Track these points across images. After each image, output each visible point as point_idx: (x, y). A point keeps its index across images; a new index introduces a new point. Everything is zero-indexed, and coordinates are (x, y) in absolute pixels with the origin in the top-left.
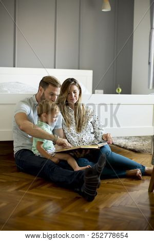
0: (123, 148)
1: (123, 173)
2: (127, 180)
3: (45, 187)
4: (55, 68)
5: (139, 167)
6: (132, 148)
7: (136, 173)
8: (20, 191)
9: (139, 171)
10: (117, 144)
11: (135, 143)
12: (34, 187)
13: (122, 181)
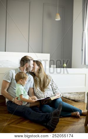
0: (68, 99)
1: (69, 114)
2: (72, 118)
3: (25, 123)
4: (28, 52)
5: (78, 111)
6: (73, 99)
7: (77, 114)
8: (10, 125)
9: (78, 113)
10: (64, 96)
11: (74, 96)
12: (19, 123)
13: (69, 119)
